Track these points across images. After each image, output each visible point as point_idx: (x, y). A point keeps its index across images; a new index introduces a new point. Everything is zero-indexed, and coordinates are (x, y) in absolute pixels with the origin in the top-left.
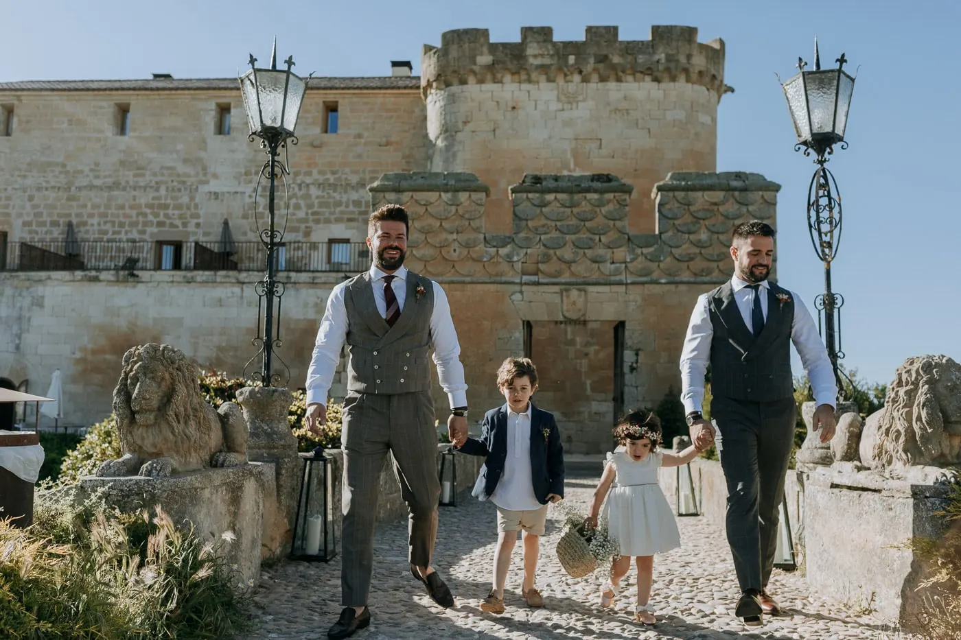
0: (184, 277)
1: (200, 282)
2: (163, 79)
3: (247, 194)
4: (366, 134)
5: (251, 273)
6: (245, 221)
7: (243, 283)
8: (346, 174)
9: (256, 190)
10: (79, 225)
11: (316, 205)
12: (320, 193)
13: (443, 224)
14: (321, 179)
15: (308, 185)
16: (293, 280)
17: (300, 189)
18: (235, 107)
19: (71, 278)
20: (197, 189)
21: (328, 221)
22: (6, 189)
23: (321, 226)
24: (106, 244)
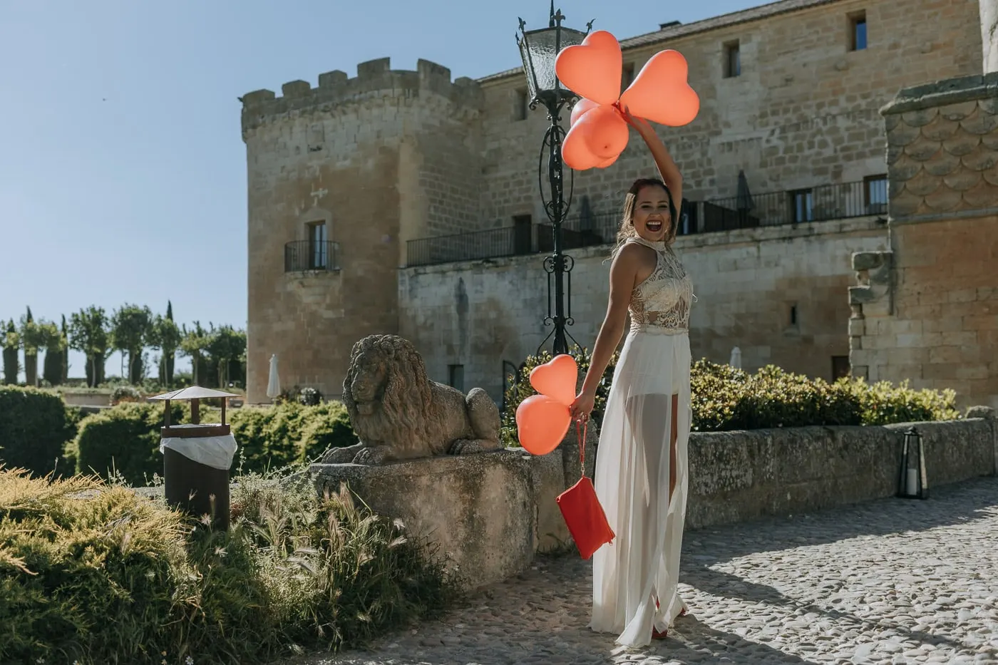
0: (696, 241)
1: (712, 245)
2: (670, 27)
3: (764, 139)
4: (903, 42)
5: (766, 228)
6: (763, 171)
7: (759, 241)
8: (881, 95)
9: (773, 132)
10: (595, 198)
11: (846, 138)
12: (849, 123)
13: (984, 141)
14: (850, 106)
15: (834, 117)
16: (816, 231)
17: (825, 123)
18: (743, 43)
19: (585, 255)
20: (708, 143)
21: (861, 156)
22: (526, 173)
23: (854, 162)
24: (608, 216)
